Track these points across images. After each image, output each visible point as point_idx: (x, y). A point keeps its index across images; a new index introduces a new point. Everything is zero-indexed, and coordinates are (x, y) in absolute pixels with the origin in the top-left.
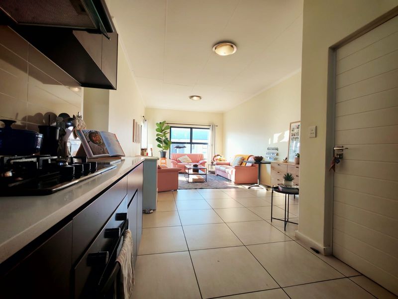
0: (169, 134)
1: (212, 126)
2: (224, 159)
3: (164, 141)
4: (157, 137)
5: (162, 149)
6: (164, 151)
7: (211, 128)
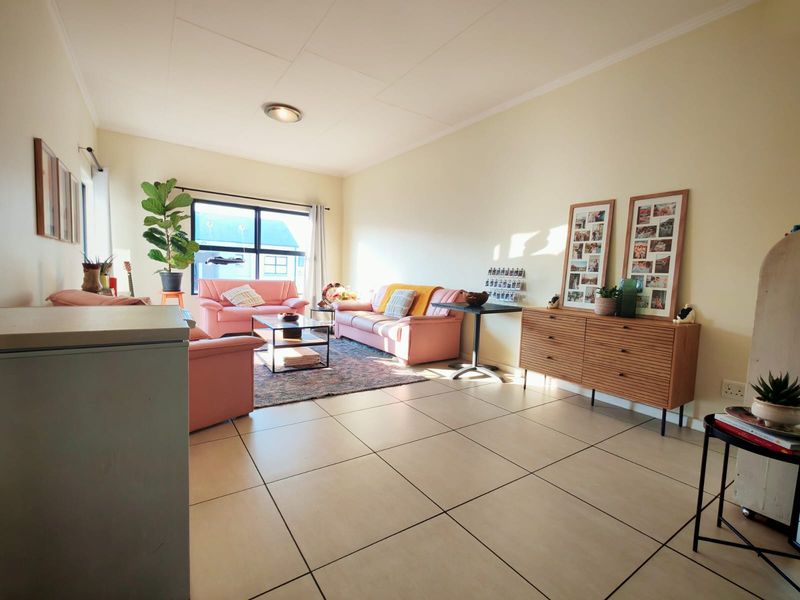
0: (189, 219)
1: (314, 208)
2: (351, 293)
3: (174, 242)
4: (146, 229)
5: (167, 266)
6: (173, 271)
7: (312, 212)
